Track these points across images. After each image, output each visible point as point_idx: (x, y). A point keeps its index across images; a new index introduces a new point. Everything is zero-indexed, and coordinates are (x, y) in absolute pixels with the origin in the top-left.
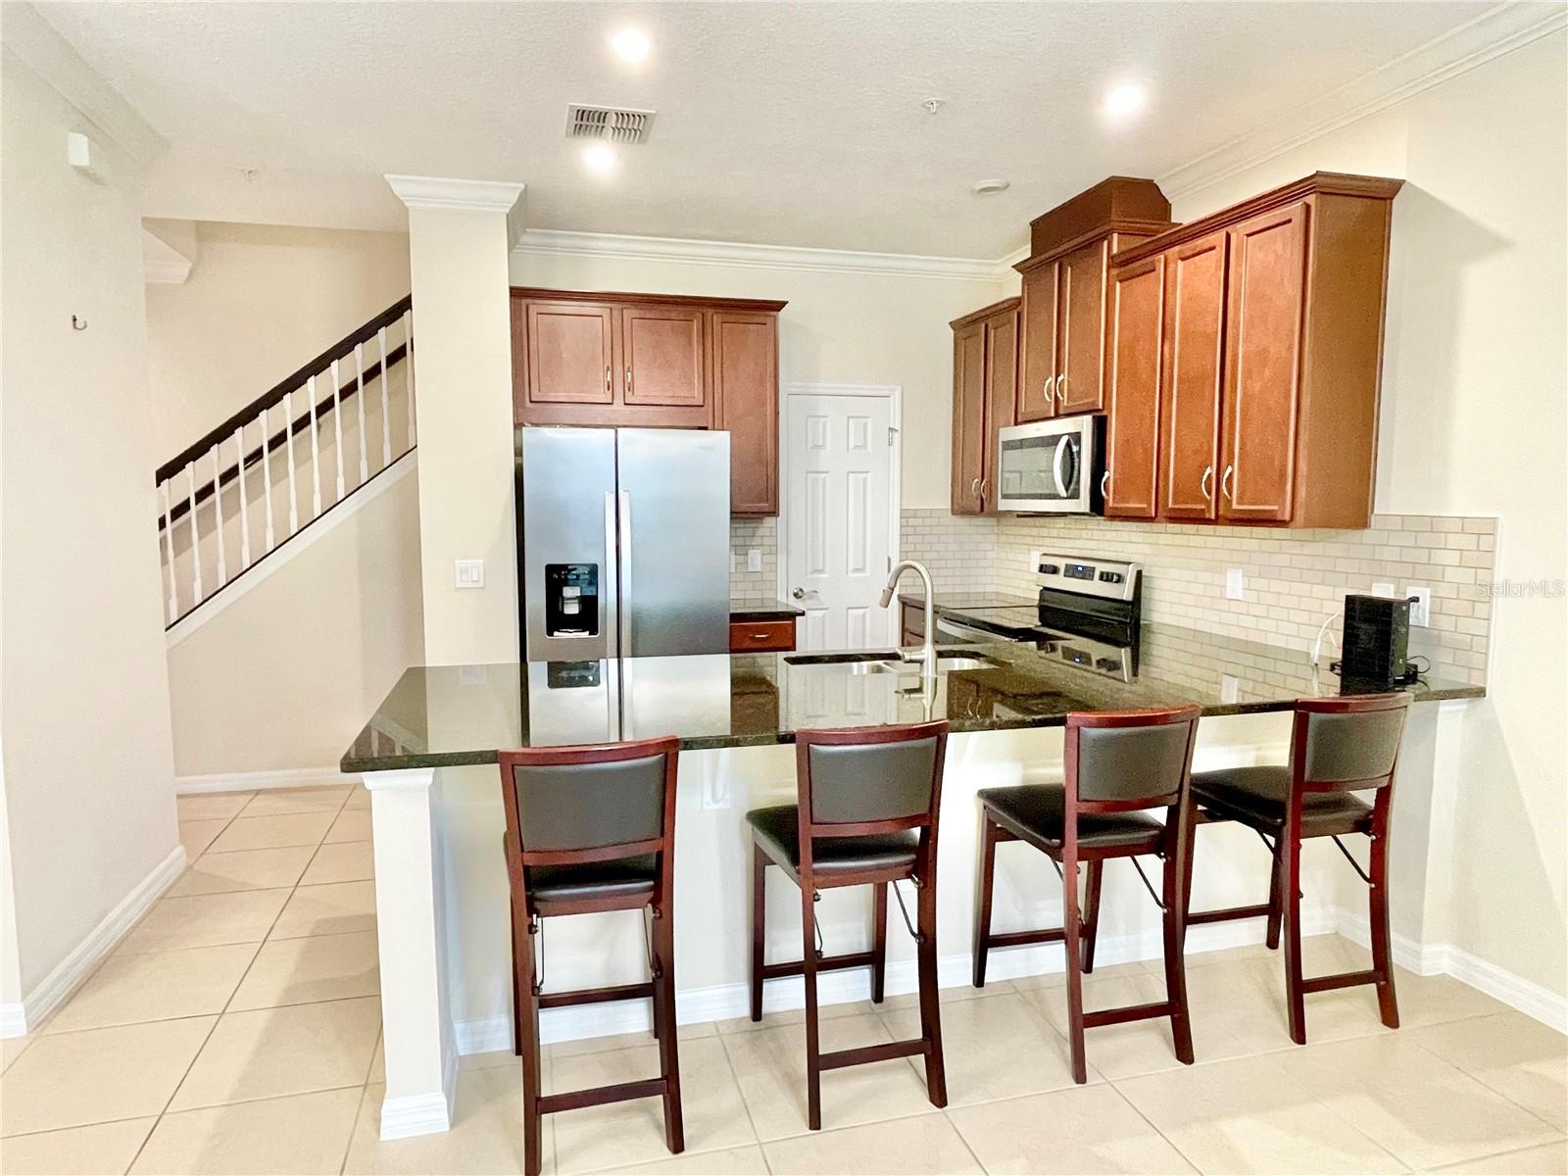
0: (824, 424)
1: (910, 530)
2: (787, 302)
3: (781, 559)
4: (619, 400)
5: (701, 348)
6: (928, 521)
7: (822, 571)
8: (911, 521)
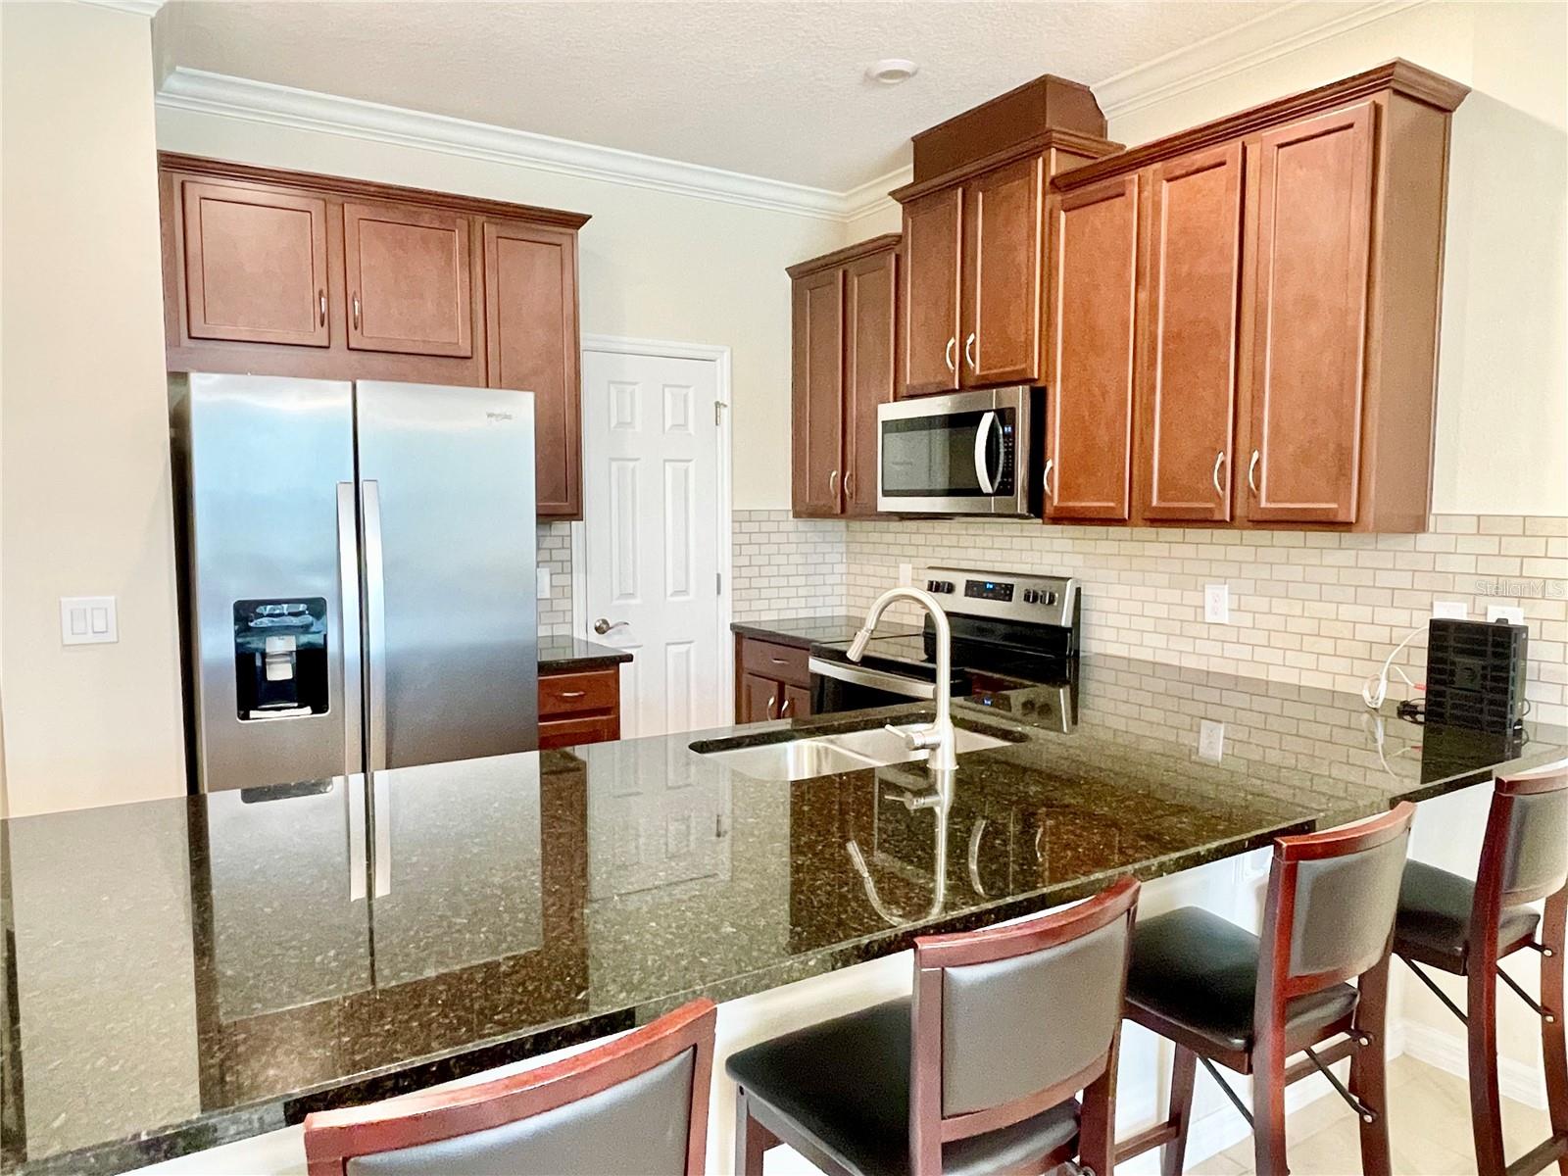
0: (632, 394)
1: (745, 539)
2: (590, 217)
3: (578, 578)
4: (339, 339)
5: (467, 275)
6: (765, 527)
7: (632, 595)
8: (746, 527)
